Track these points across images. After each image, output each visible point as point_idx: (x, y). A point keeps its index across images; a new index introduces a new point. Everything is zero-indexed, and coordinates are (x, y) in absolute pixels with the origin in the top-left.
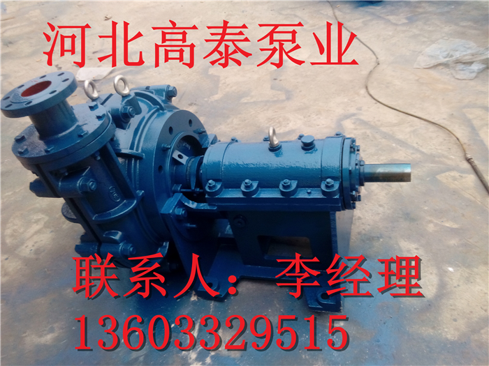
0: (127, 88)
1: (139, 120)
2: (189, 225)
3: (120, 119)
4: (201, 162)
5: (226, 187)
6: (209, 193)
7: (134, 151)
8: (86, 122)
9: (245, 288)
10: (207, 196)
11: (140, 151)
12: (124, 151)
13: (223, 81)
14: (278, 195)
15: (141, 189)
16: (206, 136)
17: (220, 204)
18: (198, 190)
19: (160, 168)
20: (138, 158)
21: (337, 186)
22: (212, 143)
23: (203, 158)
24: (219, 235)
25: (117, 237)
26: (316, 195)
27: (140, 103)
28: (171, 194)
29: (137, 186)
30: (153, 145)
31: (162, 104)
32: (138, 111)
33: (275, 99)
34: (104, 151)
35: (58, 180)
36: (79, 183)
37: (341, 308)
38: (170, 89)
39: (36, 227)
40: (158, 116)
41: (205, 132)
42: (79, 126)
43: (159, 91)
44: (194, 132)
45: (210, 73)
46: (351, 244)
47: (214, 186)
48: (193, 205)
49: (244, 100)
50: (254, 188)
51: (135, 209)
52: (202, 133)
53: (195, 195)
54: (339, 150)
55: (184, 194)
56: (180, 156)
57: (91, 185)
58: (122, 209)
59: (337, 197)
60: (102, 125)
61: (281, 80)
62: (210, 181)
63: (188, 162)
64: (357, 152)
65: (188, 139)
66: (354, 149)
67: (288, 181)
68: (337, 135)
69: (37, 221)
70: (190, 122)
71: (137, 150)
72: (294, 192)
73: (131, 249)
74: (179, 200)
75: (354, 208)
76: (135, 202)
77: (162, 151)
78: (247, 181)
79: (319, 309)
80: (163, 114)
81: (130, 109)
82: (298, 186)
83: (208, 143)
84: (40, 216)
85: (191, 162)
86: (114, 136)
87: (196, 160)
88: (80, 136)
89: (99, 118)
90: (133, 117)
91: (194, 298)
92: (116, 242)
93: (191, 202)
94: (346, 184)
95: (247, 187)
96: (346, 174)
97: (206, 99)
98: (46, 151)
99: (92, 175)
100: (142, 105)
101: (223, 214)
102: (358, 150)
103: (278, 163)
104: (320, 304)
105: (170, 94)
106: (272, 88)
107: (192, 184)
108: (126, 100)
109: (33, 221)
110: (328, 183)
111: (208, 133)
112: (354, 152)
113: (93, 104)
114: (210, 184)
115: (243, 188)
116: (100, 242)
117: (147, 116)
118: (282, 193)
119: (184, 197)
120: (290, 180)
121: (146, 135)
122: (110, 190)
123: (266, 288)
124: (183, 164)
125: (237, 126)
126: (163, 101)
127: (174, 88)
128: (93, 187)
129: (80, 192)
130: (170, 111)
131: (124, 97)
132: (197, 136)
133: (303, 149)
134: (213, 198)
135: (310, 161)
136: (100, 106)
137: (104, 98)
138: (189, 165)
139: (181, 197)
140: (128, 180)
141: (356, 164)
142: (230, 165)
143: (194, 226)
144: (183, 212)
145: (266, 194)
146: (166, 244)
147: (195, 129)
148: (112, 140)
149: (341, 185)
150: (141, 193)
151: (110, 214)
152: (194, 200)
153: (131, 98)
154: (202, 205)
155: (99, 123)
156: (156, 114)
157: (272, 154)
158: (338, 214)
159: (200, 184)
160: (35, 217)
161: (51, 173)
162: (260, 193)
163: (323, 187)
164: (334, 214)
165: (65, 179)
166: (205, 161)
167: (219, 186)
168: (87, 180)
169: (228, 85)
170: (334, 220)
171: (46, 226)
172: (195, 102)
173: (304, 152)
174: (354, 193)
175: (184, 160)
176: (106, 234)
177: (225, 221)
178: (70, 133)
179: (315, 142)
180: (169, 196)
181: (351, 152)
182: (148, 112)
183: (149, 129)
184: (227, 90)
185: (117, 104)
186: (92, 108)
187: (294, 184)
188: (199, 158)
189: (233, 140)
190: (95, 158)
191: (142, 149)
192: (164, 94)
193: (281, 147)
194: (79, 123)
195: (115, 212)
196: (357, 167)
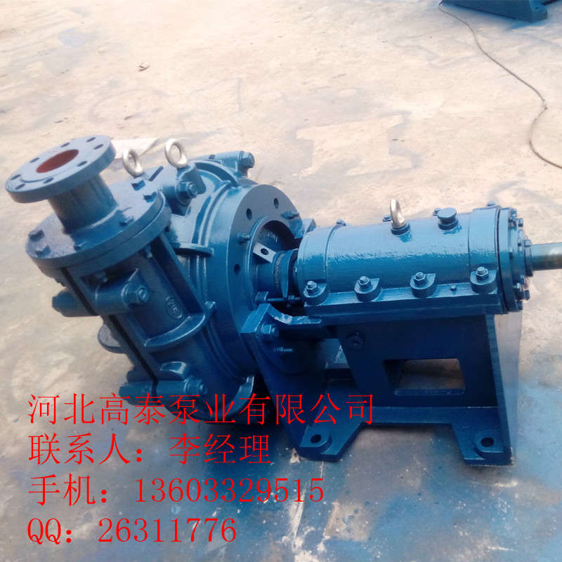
0: (183, 157)
1: (204, 201)
2: (282, 349)
3: (178, 201)
4: (294, 259)
5: (333, 291)
6: (309, 301)
7: (198, 245)
8: (129, 206)
9: (368, 440)
10: (306, 305)
11: (206, 245)
12: (184, 245)
13: (319, 148)
14: (408, 296)
15: (211, 300)
16: (300, 222)
17: (326, 315)
18: (293, 297)
19: (237, 268)
20: (204, 254)
21: (493, 277)
22: (308, 231)
23: (297, 251)
24: (327, 366)
25: (180, 371)
26: (464, 291)
27: (203, 177)
28: (254, 305)
29: (206, 295)
30: (224, 236)
31: (235, 178)
32: (201, 189)
33: (397, 168)
34: (157, 245)
35: (93, 290)
36: (124, 291)
37: (512, 458)
38: (244, 157)
39: (56, 373)
40: (230, 194)
41: (297, 215)
42: (119, 212)
43: (228, 161)
44: (283, 216)
45: (299, 137)
46: (520, 368)
47: (316, 290)
48: (286, 320)
49: (351, 173)
50: (374, 288)
51: (203, 329)
52: (294, 217)
53: (288, 306)
54: (493, 226)
55: (274, 304)
56: (264, 251)
57: (141, 293)
58: (185, 329)
59: (494, 292)
60: (152, 208)
61: (403, 141)
62: (310, 283)
63: (276, 258)
64: (518, 228)
65: (274, 226)
66: (515, 223)
67: (422, 274)
68: (489, 205)
69: (58, 364)
70: (276, 201)
71: (203, 243)
72: (433, 289)
73: (201, 387)
74: (267, 314)
75: (521, 308)
76: (204, 317)
77: (239, 243)
78: (363, 278)
79: (480, 462)
80: (237, 191)
81: (189, 186)
82: (437, 282)
83: (303, 232)
84: (62, 356)
85: (279, 259)
86: (170, 223)
87: (286, 256)
88: (123, 224)
89: (148, 198)
90: (195, 197)
91: (294, 460)
92: (178, 378)
93: (283, 315)
94: (506, 274)
95: (363, 287)
96: (505, 260)
97: (295, 175)
98: (76, 248)
99: (142, 279)
100: (206, 181)
101: (332, 330)
102: (521, 225)
103: (407, 250)
104: (481, 454)
105: (245, 164)
106: (391, 153)
107: (283, 292)
108: (183, 174)
109: (52, 363)
110: (480, 273)
111: (303, 216)
112: (515, 228)
113: (137, 180)
114: (309, 287)
115: (357, 289)
116: (155, 380)
117: (214, 196)
118: (415, 293)
119: (273, 308)
120: (424, 273)
121: (214, 223)
122: (167, 302)
123: (401, 438)
124: (267, 262)
125: (342, 210)
126: (235, 174)
127: (250, 154)
128: (144, 297)
129: (126, 305)
130: (245, 187)
131: (180, 169)
132: (286, 223)
133: (441, 227)
134: (314, 308)
135: (452, 245)
136: (147, 182)
137: (150, 174)
138: (278, 263)
139: (270, 309)
140: (192, 287)
141: (519, 245)
142: (337, 259)
143: (291, 350)
144: (273, 330)
145: (390, 296)
146: (251, 380)
147: (282, 213)
148: (167, 229)
149: (499, 274)
150: (211, 305)
151: (169, 337)
152: (288, 312)
153: (190, 170)
154: (299, 318)
155: (147, 206)
156: (227, 192)
157: (396, 239)
158: (498, 318)
159: (295, 289)
160: (55, 358)
161: (83, 279)
162: (383, 296)
163: (473, 280)
164: (492, 319)
165: (104, 287)
166: (300, 256)
167: (322, 290)
168: (134, 287)
169: (327, 152)
170: (493, 327)
171: (72, 369)
172: (279, 180)
173: (442, 232)
174: (519, 285)
175: (270, 256)
176: (164, 368)
177: (335, 341)
178: (106, 222)
179: (456, 217)
180: (252, 309)
181: (510, 228)
182: (216, 190)
183: (218, 213)
184: (326, 159)
185: (171, 179)
186: (136, 186)
187: (431, 279)
188: (291, 252)
189: (338, 223)
190: (145, 255)
191: (210, 243)
192: (236, 164)
193: (409, 227)
194: (120, 208)
195: (177, 334)
196: (521, 249)
